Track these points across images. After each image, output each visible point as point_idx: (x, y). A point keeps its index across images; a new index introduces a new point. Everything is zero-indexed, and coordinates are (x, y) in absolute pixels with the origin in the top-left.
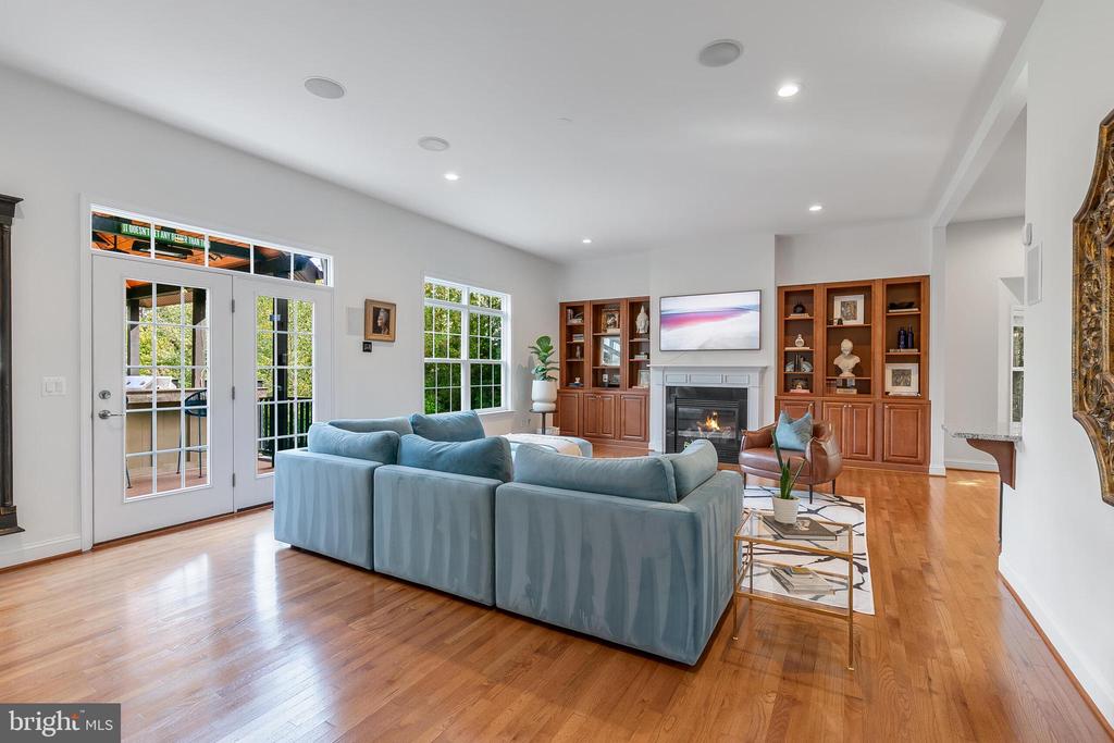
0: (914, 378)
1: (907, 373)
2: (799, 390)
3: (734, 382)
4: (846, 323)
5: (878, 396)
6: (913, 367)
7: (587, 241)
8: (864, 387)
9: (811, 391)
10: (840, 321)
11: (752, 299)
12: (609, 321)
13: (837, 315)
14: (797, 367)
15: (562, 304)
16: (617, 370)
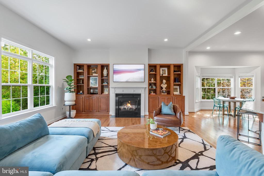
0: (178, 90)
1: (177, 89)
2: (152, 94)
3: (137, 92)
4: (164, 75)
5: (172, 95)
6: (178, 87)
7: (89, 40)
8: (168, 93)
9: (156, 94)
10: (162, 75)
11: (142, 67)
12: (93, 71)
13: (161, 73)
14: (152, 87)
15: (75, 64)
16: (96, 88)
